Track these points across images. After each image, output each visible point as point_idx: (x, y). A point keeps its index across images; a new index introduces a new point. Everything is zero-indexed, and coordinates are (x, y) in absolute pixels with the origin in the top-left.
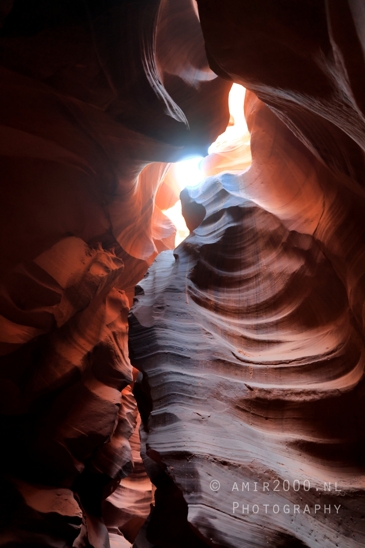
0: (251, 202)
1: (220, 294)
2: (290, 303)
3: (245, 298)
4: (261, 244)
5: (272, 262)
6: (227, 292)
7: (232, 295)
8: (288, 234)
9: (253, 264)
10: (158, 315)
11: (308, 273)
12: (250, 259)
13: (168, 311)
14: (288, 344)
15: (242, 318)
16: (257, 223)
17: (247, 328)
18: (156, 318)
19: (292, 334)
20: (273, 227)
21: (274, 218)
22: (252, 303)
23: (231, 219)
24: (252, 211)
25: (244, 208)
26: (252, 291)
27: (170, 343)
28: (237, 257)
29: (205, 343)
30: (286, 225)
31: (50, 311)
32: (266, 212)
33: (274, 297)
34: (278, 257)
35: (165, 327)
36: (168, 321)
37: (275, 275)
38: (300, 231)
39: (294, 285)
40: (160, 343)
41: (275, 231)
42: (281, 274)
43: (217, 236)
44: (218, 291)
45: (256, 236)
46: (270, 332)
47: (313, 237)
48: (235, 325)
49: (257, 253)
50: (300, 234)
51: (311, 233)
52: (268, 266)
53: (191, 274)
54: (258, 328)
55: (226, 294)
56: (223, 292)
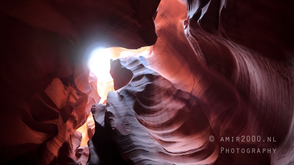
0: (158, 73)
1: (145, 117)
2: (177, 123)
3: (156, 120)
4: (162, 94)
5: (168, 103)
6: (148, 117)
7: (150, 118)
8: (176, 91)
9: (158, 103)
10: (128, 129)
11: (187, 110)
12: (157, 101)
13: (131, 127)
14: (179, 143)
15: (156, 130)
16: (161, 84)
17: (159, 135)
18: (128, 130)
19: (179, 138)
20: (169, 87)
21: (169, 82)
22: (160, 123)
23: (148, 80)
24: (158, 77)
25: (154, 76)
26: (159, 117)
27: (139, 144)
28: (151, 99)
29: (152, 144)
30: (175, 86)
31: (55, 123)
32: (165, 79)
33: (170, 120)
34: (171, 101)
35: (134, 135)
36: (134, 132)
37: (170, 110)
38: (183, 90)
39: (179, 115)
40: (135, 144)
41: (169, 88)
42: (173, 109)
43: (142, 88)
44: (144, 116)
45: (160, 90)
46: (170, 137)
47: (191, 94)
48: (155, 134)
49: (160, 98)
50: (183, 92)
51: (190, 92)
52: (166, 105)
53: (133, 107)
54: (164, 135)
55: (148, 118)
56: (146, 116)
